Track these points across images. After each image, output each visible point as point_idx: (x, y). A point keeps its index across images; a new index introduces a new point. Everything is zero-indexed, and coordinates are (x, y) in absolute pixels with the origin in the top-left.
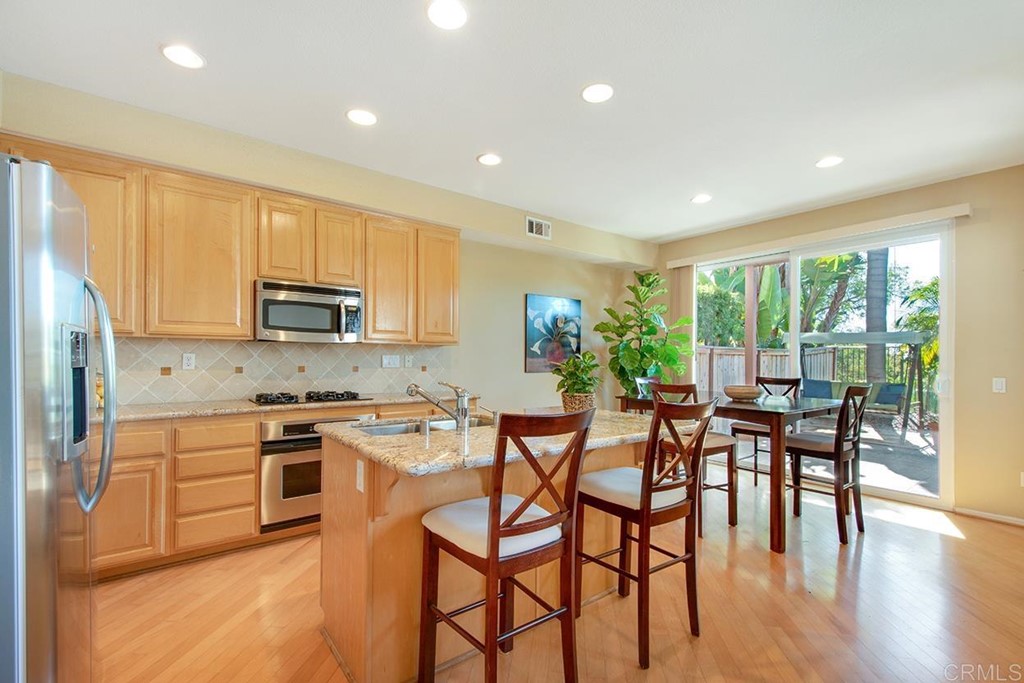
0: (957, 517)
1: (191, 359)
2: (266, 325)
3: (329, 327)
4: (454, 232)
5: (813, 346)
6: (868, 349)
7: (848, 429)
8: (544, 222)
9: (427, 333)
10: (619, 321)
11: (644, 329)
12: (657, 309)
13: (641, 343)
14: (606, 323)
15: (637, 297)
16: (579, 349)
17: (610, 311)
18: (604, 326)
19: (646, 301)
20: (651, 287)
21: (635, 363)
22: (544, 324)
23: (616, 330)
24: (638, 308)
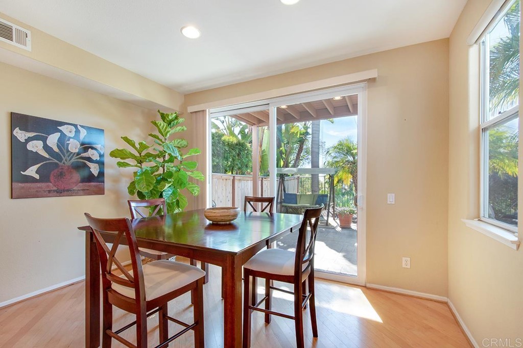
0: (367, 291)
5: (289, 176)
6: (312, 177)
7: (305, 252)
8: (16, 27)
10: (136, 148)
12: (178, 143)
13: (164, 170)
14: (122, 150)
15: (160, 131)
16: (101, 174)
17: (126, 139)
18: (120, 152)
19: (168, 135)
20: (172, 124)
21: (150, 187)
22: (46, 148)
23: (133, 157)
24: (161, 140)
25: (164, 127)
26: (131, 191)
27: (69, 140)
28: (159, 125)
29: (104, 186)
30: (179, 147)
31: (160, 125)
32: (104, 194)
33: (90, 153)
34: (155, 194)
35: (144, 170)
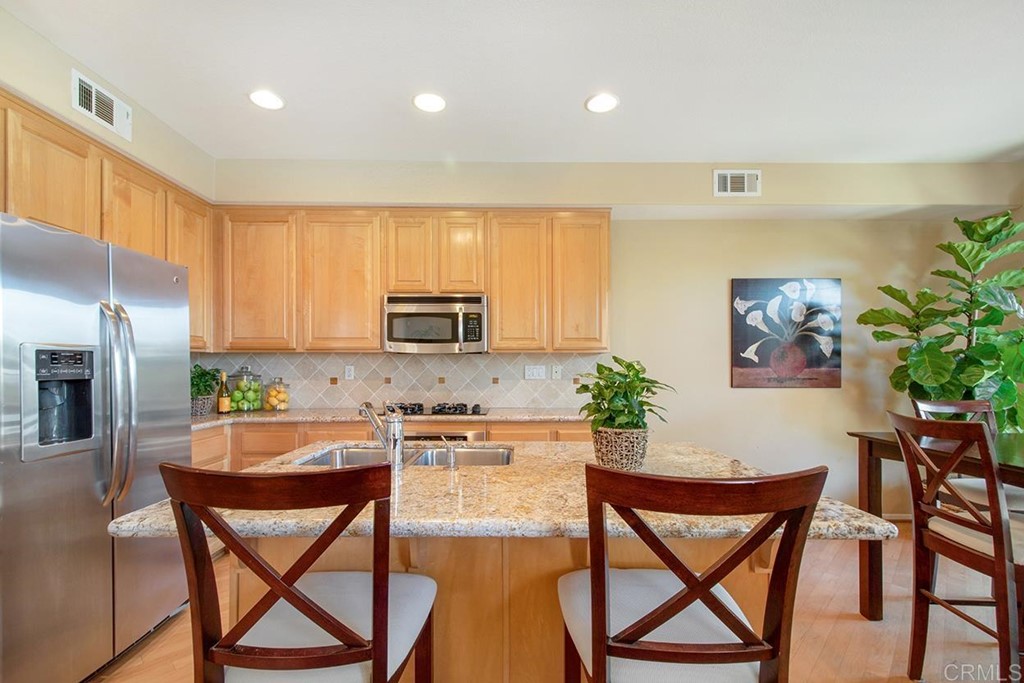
1: (351, 371)
2: (391, 338)
3: (450, 337)
4: (604, 213)
8: (746, 172)
9: (565, 339)
10: (908, 304)
11: (978, 315)
12: (1011, 278)
13: (970, 341)
14: (882, 310)
15: (961, 262)
16: (837, 353)
17: (889, 291)
18: (876, 315)
19: (982, 266)
20: (994, 239)
21: (943, 376)
22: (766, 319)
23: (902, 321)
24: (963, 280)
25: (974, 252)
26: (897, 383)
27: (792, 305)
28: (959, 250)
29: (840, 373)
30: (1011, 289)
31: (964, 248)
32: (840, 387)
33: (821, 320)
34: (951, 392)
35: (924, 344)
